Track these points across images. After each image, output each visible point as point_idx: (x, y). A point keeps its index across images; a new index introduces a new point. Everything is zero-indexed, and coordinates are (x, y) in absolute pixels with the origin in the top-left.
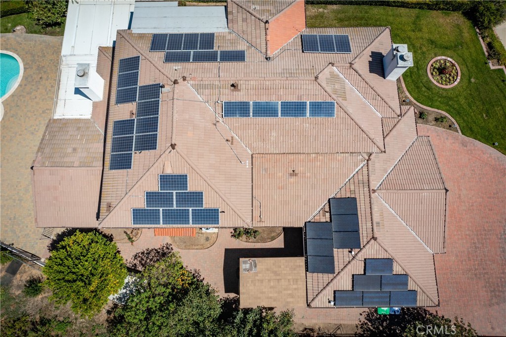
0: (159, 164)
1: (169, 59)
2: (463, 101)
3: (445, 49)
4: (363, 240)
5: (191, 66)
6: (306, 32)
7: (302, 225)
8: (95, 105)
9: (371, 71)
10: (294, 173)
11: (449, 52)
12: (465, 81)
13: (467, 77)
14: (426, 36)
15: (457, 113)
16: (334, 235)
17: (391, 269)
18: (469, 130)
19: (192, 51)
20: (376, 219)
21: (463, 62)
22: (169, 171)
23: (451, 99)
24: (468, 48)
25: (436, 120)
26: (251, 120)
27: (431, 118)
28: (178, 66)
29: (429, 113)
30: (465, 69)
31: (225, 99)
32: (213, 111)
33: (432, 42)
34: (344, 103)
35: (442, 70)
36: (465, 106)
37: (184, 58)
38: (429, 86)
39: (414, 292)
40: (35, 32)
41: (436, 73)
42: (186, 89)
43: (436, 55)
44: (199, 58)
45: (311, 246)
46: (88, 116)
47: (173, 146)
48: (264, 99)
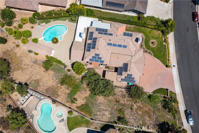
0: (95, 52)
1: (99, 33)
2: (155, 50)
3: (155, 38)
4: (128, 71)
5: (103, 35)
6: (125, 31)
7: (118, 67)
8: (83, 39)
9: (135, 41)
10: (118, 58)
11: (155, 39)
12: (157, 46)
13: (158, 45)
14: (152, 35)
15: (153, 52)
16: (123, 69)
17: (132, 76)
18: (155, 56)
19: (103, 32)
20: (131, 67)
21: (158, 42)
22: (97, 53)
23: (153, 49)
24: (160, 39)
25: (149, 53)
26: (112, 47)
27: (148, 52)
28: (100, 35)
29: (148, 51)
30: (158, 43)
31: (108, 42)
32: (105, 44)
33: (152, 37)
34: (129, 46)
35: (153, 43)
36: (156, 51)
37: (102, 33)
38: (149, 46)
39: (135, 81)
40: (70, 22)
41: (151, 43)
42: (101, 39)
43: (153, 39)
44: (104, 34)
45: (119, 71)
46: (81, 41)
47: (98, 49)
48: (115, 43)
